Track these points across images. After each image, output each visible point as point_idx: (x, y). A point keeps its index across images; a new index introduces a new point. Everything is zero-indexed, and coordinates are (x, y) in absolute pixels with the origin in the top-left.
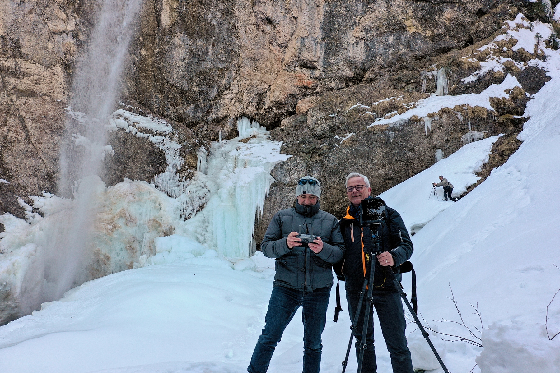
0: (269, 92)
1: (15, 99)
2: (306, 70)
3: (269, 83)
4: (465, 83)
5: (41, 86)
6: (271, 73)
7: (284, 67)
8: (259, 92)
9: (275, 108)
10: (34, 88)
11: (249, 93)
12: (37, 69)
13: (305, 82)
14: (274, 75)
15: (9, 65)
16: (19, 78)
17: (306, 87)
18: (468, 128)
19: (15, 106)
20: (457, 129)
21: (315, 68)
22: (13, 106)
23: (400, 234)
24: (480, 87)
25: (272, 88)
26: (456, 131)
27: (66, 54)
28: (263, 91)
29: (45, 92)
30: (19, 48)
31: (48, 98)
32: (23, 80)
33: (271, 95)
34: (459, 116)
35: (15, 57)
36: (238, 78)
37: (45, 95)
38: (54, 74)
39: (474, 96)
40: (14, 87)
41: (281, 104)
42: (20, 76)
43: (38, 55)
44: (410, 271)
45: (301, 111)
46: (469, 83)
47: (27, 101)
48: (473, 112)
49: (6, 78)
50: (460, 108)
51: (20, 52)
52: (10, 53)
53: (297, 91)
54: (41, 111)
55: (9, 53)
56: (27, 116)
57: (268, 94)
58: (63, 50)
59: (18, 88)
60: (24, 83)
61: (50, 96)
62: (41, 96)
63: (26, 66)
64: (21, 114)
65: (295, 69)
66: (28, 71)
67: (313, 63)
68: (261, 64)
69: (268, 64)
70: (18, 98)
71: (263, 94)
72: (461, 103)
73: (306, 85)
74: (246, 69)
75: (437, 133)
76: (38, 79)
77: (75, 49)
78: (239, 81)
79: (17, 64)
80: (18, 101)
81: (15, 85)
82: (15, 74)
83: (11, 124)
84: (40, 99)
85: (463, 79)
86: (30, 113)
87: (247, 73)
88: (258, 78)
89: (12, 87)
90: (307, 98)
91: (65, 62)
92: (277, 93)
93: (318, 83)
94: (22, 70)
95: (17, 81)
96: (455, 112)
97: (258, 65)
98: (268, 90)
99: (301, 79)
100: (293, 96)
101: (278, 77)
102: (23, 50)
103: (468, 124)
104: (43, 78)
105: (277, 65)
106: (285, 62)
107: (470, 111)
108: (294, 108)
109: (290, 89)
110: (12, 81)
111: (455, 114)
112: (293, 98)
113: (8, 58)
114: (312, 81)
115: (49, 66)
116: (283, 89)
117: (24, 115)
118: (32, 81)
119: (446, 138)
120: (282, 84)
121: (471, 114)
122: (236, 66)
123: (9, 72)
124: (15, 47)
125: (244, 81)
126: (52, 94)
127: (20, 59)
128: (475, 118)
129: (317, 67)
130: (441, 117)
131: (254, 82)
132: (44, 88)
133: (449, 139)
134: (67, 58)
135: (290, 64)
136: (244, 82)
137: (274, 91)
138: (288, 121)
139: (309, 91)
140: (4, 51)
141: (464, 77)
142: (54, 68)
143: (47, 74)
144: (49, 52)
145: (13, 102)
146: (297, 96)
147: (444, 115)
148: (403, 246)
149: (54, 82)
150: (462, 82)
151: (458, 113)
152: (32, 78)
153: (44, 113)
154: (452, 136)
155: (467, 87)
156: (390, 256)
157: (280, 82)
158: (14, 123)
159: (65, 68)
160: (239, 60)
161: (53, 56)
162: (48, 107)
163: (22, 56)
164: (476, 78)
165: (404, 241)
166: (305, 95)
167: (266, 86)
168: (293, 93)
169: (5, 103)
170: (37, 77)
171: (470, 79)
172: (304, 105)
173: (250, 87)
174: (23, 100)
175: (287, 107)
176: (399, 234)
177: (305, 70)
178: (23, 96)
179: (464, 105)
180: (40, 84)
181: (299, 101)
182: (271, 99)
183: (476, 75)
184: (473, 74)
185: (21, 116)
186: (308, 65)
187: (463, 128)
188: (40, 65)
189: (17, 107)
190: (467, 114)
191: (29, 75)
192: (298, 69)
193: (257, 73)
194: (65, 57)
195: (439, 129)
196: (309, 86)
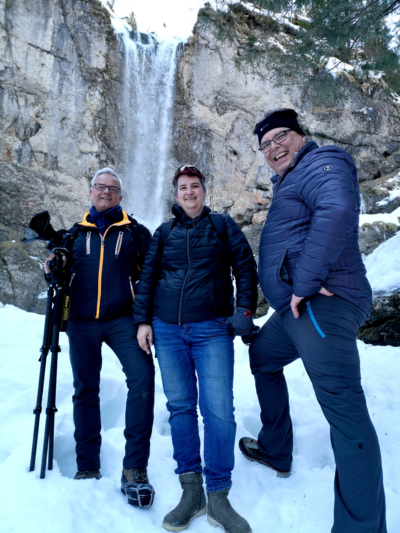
0: (233, 207)
1: (55, 202)
2: (261, 191)
3: (233, 200)
4: (379, 205)
5: (72, 193)
6: (235, 192)
7: (245, 188)
8: (226, 206)
9: (237, 219)
10: (68, 194)
11: (218, 206)
12: (69, 180)
13: (260, 201)
14: (237, 193)
15: (49, 175)
16: (56, 186)
17: (260, 204)
18: (383, 238)
20: (376, 239)
21: (267, 190)
22: (54, 208)
24: (390, 209)
25: (235, 203)
26: (375, 241)
27: (90, 169)
28: (229, 205)
29: (75, 198)
30: (57, 162)
31: (78, 203)
32: (59, 188)
33: (235, 208)
34: (377, 229)
35: (53, 169)
36: (211, 195)
37: (76, 200)
38: (82, 184)
39: (386, 215)
40: (53, 193)
41: (241, 216)
42: (57, 184)
43: (70, 169)
45: (258, 222)
46: (382, 206)
47: (64, 204)
48: (387, 227)
49: (47, 186)
50: (377, 224)
51: (57, 166)
52: (50, 166)
53: (254, 207)
54: (74, 213)
55: (49, 166)
56: (65, 216)
58: (89, 166)
59: (56, 193)
60: (60, 190)
61: (79, 201)
62: (73, 201)
63: (61, 177)
64: (60, 214)
65: (252, 190)
66: (63, 181)
67: (266, 186)
68: (228, 185)
69: (233, 185)
70: (58, 201)
71: (227, 208)
72: (377, 220)
74: (218, 188)
76: (70, 188)
77: (98, 166)
78: (211, 197)
79: (55, 175)
80: (58, 204)
81: (54, 191)
82: (53, 182)
83: (53, 221)
84: (73, 203)
86: (67, 213)
87: (218, 191)
88: (226, 196)
90: (261, 212)
91: (89, 176)
92: (239, 207)
94: (59, 180)
95: (55, 188)
97: (226, 185)
98: (232, 205)
99: (257, 198)
100: (250, 210)
101: (241, 196)
102: (59, 165)
103: (383, 236)
104: (74, 187)
105: (240, 186)
106: (245, 184)
107: (385, 226)
108: (251, 219)
109: (249, 205)
110: (52, 188)
111: (374, 228)
112: (250, 211)
113: (49, 170)
114: (264, 199)
115: (77, 178)
116: (244, 205)
117: (62, 215)
118: (66, 189)
119: (367, 245)
120: (243, 201)
121: (385, 229)
122: (210, 185)
123: (48, 181)
124: (54, 162)
125: (216, 197)
127: (57, 172)
128: (389, 231)
129: (269, 189)
130: (364, 230)
131: (223, 198)
132: (74, 195)
133: (369, 246)
134: (91, 173)
135: (249, 186)
136: (215, 198)
137: (237, 205)
138: (247, 229)
139: (262, 207)
140: (45, 164)
141: (378, 201)
142: (81, 180)
143: (76, 184)
144: (78, 167)
145: (54, 204)
146: (253, 211)
147: (366, 229)
149: (82, 191)
150: (377, 204)
151: (376, 227)
152: (66, 186)
153: (76, 214)
154: (372, 244)
155: (381, 209)
157: (242, 199)
158: (56, 221)
159: (89, 180)
160: (212, 181)
161: (81, 170)
162: (79, 210)
163: (58, 168)
164: (387, 202)
166: (259, 210)
167: (231, 202)
168: (251, 208)
169: (48, 205)
170: (70, 186)
171: (382, 203)
172: (259, 218)
173: (219, 202)
174: (61, 203)
175: (245, 219)
178: (61, 200)
179: (380, 222)
180: (71, 191)
181: (255, 214)
182: (235, 212)
183: (387, 200)
184: (384, 199)
185: (60, 216)
186: (262, 187)
187: (380, 238)
188: (71, 177)
189: (57, 208)
190: (383, 228)
191: (64, 184)
192: (255, 190)
193: (225, 192)
195: (363, 238)
196: (263, 203)
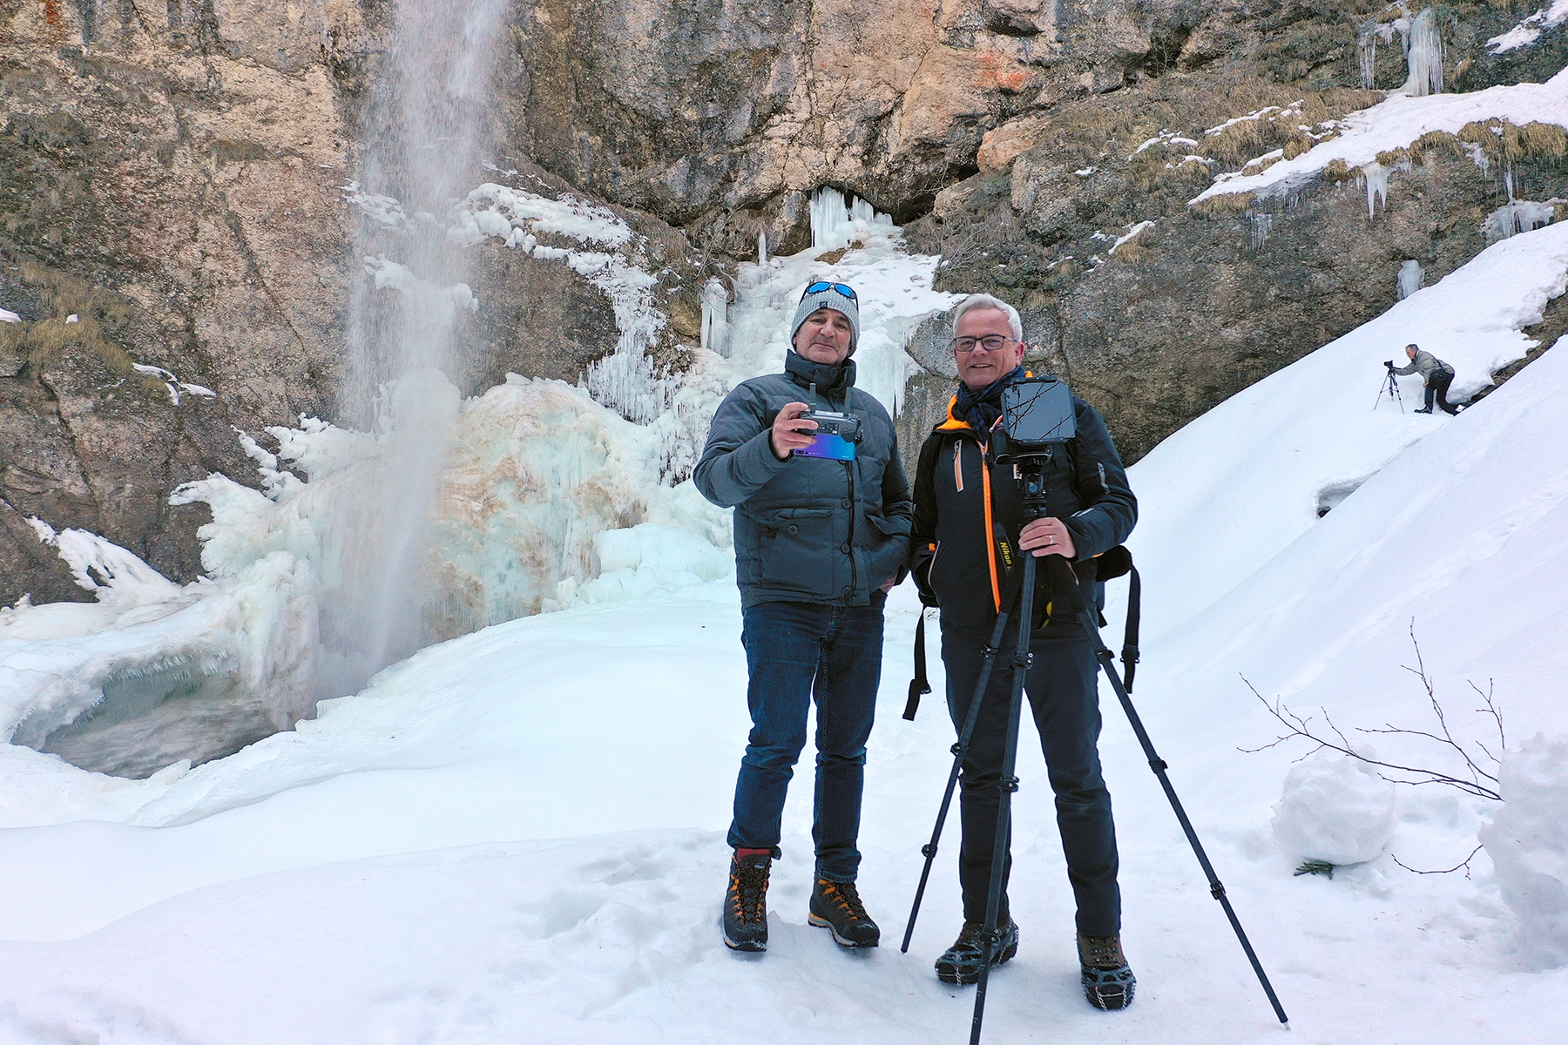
0: (897, 113)
1: (213, 168)
2: (1007, 39)
3: (898, 86)
4: (1499, 50)
5: (276, 128)
6: (904, 56)
7: (942, 35)
8: (870, 114)
9: (918, 160)
10: (260, 134)
11: (841, 118)
12: (264, 82)
13: (1004, 78)
14: (911, 59)
15: (190, 74)
16: (219, 109)
17: (1007, 93)
18: (1504, 192)
19: (215, 187)
20: (1470, 197)
21: (1032, 32)
22: (210, 188)
23: (1102, 474)
24: (1546, 61)
25: (907, 98)
26: (1466, 203)
27: (334, 34)
28: (882, 109)
29: (287, 144)
30: (214, 25)
31: (296, 161)
32: (228, 115)
33: (904, 120)
34: (1478, 156)
35: (204, 52)
36: (810, 76)
37: (290, 152)
38: (309, 94)
39: (1525, 90)
40: (210, 135)
41: (934, 146)
42: (223, 104)
43: (263, 40)
45: (995, 163)
46: (1511, 52)
47: (244, 173)
48: (1521, 141)
49: (188, 112)
50: (1480, 131)
51: (216, 36)
52: (192, 40)
53: (981, 105)
54: (281, 199)
55: (189, 40)
56: (246, 212)
57: (895, 118)
58: (328, 24)
59: (218, 136)
60: (233, 123)
61: (301, 155)
62: (280, 157)
63: (234, 74)
64: (231, 208)
65: (972, 40)
66: (240, 88)
67: (1027, 16)
68: (874, 29)
69: (894, 28)
70: (221, 164)
71: (879, 118)
72: (1484, 114)
73: (1006, 85)
74: (832, 46)
75: (1407, 211)
76: (268, 111)
77: (359, 17)
78: (811, 84)
79: (212, 72)
80: (221, 174)
81: (211, 128)
82: (208, 98)
83: (208, 236)
84: (276, 165)
85: (1492, 41)
86: (254, 203)
87: (833, 59)
88: (866, 72)
89: (202, 134)
90: (1010, 125)
91: (334, 59)
92: (922, 113)
93: (1042, 77)
94: (225, 87)
95: (215, 118)
96: (1465, 145)
97: (866, 32)
98: (895, 105)
99: (991, 68)
100: (969, 120)
101: (925, 66)
102: (223, 31)
103: (1503, 181)
104: (280, 106)
105: (920, 30)
106: (943, 19)
107: (1511, 140)
108: (974, 154)
109: (961, 101)
110: (203, 119)
111: (1465, 151)
112: (967, 125)
113: (188, 55)
114: (1023, 71)
115: (292, 71)
116: (939, 102)
117: (239, 210)
118: (252, 115)
119: (1433, 225)
120: (936, 87)
121: (1514, 149)
122: (803, 39)
123: (193, 95)
124: (203, 22)
125: (827, 84)
126: (306, 150)
127: (218, 57)
128: (1529, 158)
129: (1040, 27)
130: (1418, 161)
131: (855, 84)
132: (284, 134)
133: (1443, 227)
134: (339, 46)
135: (960, 25)
136: (825, 87)
137: (913, 107)
138: (954, 195)
139: (1016, 102)
140: (176, 37)
141: (1497, 34)
142: (307, 77)
143: (290, 94)
144: (290, 31)
145: (208, 176)
146: (982, 121)
147: (1430, 157)
148: (1107, 505)
149: (309, 116)
150: (1490, 48)
151: (1475, 146)
152: (251, 107)
153: (290, 203)
154: (1454, 219)
155: (1503, 65)
157: (930, 80)
158: (216, 234)
159: (336, 74)
160: (809, 21)
161: (304, 41)
162: (299, 186)
163: (222, 47)
164: (1535, 34)
166: (1004, 116)
167: (889, 94)
168: (969, 111)
169: (189, 180)
170: (265, 103)
171: (1516, 38)
172: (1000, 146)
173: (843, 99)
174: (233, 169)
175: (951, 155)
177: (1003, 41)
178: (232, 158)
179: (1494, 121)
180: (273, 122)
181: (988, 134)
182: (906, 132)
183: (1535, 25)
184: (1526, 22)
185: (232, 215)
186: (1013, 23)
187: (1489, 193)
188: (270, 71)
189: (221, 190)
190: (1503, 148)
191: (245, 100)
192: (982, 39)
193: (863, 58)
194: (335, 44)
195: (1413, 197)
196: (1017, 88)
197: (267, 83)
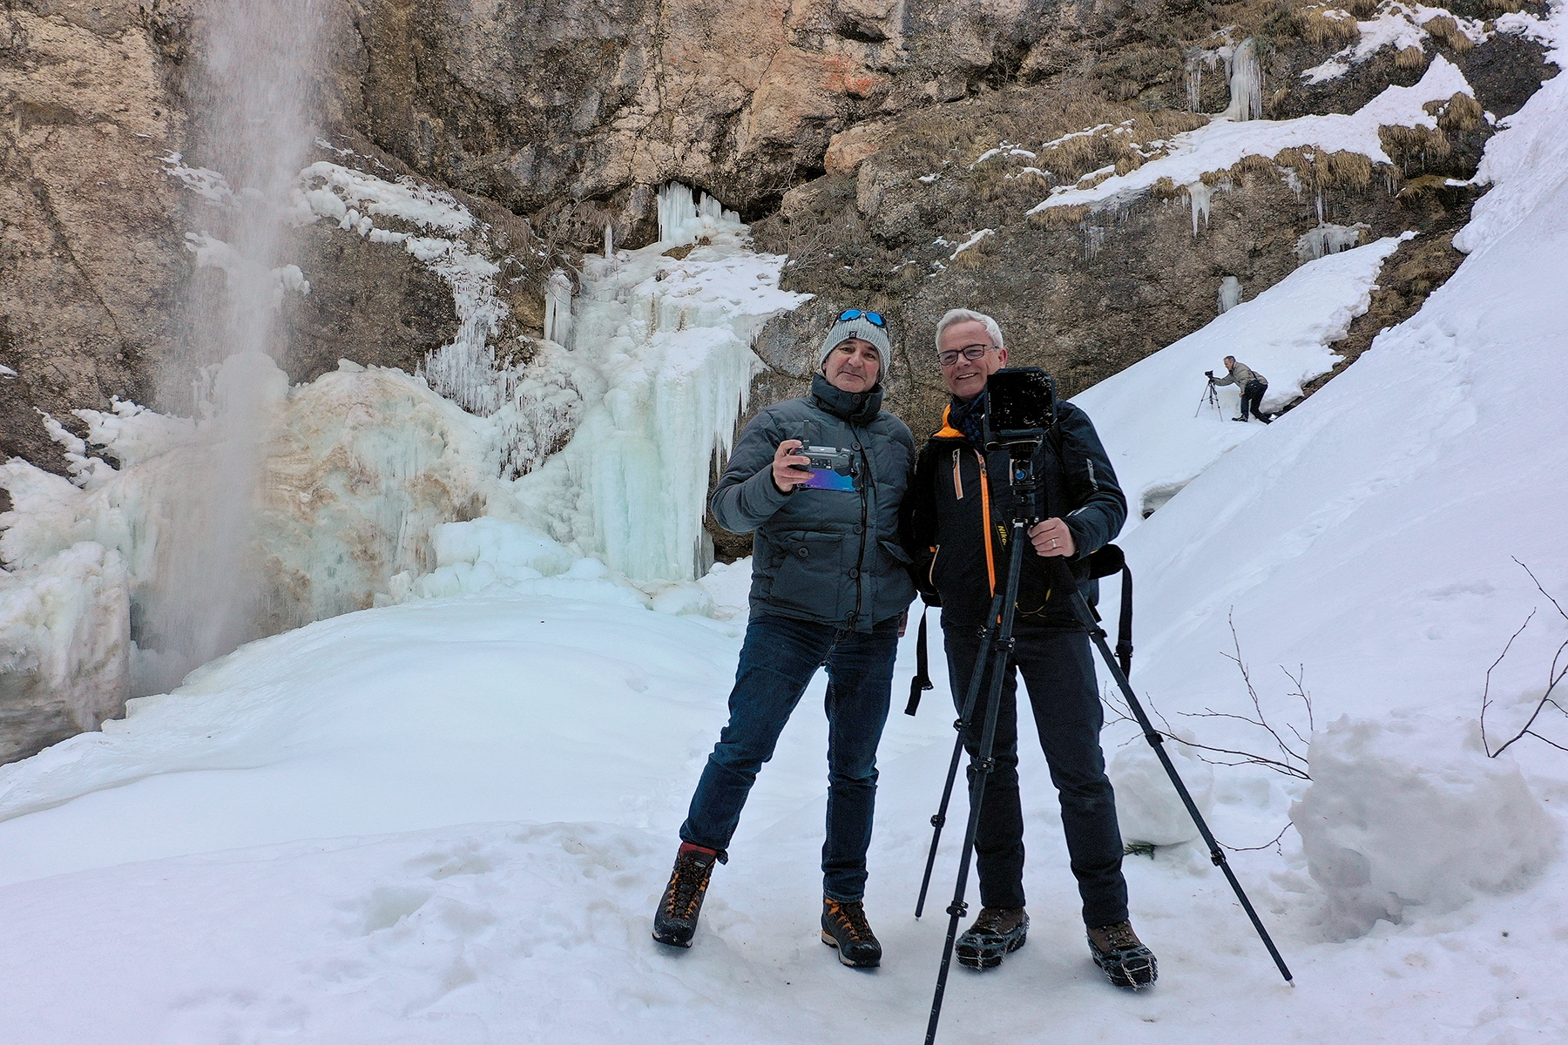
0: (746, 111)
1: (16, 131)
2: (855, 43)
3: (747, 84)
4: (1313, 82)
5: (89, 92)
6: (754, 55)
7: (792, 36)
8: (719, 110)
9: (766, 159)
10: (70, 97)
11: (690, 113)
12: (77, 42)
13: (852, 82)
14: (760, 58)
16: (25, 69)
17: (855, 97)
18: (1314, 215)
19: (18, 151)
20: (1284, 219)
21: (879, 39)
23: (1091, 470)
24: (1354, 94)
25: (756, 97)
26: (1281, 225)
28: (731, 107)
29: (102, 110)
31: (110, 128)
32: (35, 76)
33: (753, 118)
34: (1292, 180)
35: (7, 5)
36: (659, 69)
37: (104, 118)
38: (126, 57)
39: (1335, 119)
40: (13, 96)
41: (782, 145)
42: (29, 63)
44: (1118, 571)
45: (842, 166)
46: (1323, 84)
47: (52, 138)
48: (1330, 168)
50: (1294, 157)
53: (828, 108)
54: (93, 168)
56: (54, 181)
57: (744, 115)
59: (23, 97)
60: (41, 85)
61: (117, 123)
62: (92, 123)
63: (42, 32)
64: (36, 175)
65: (822, 42)
66: (49, 47)
67: (875, 22)
68: (724, 26)
69: (743, 26)
70: (25, 127)
71: (729, 116)
72: (1298, 141)
73: (853, 89)
74: (682, 41)
75: (1227, 229)
76: (79, 73)
78: (660, 78)
79: (16, 28)
80: (25, 138)
81: (16, 88)
82: (12, 56)
83: (9, 203)
84: (89, 131)
85: (1306, 72)
86: (63, 171)
87: (683, 53)
88: (715, 69)
89: (5, 94)
90: (857, 129)
91: (154, 22)
92: (771, 112)
93: (888, 84)
94: (32, 45)
95: (20, 78)
96: (1281, 169)
97: (716, 28)
98: (744, 104)
99: (839, 72)
100: (817, 122)
101: (773, 67)
103: (1314, 205)
104: (93, 68)
105: (770, 30)
106: (793, 21)
107: (1322, 166)
108: (821, 157)
109: (809, 103)
110: (6, 78)
111: (1280, 175)
112: (815, 126)
114: (870, 76)
115: (108, 33)
116: (788, 102)
117: (45, 177)
118: (62, 77)
119: (1251, 244)
120: (784, 87)
121: (1324, 175)
122: (652, 31)
125: (676, 78)
126: (123, 118)
127: (24, 13)
128: (1337, 184)
129: (887, 34)
130: (1238, 183)
131: (705, 80)
132: (98, 99)
133: (1259, 246)
134: (161, 9)
135: (809, 27)
136: (674, 81)
137: (762, 107)
138: (801, 195)
139: (863, 107)
141: (1311, 66)
142: (124, 39)
143: (105, 57)
145: (11, 139)
146: (829, 123)
147: (1249, 178)
148: (1099, 503)
149: (126, 81)
150: (1305, 79)
151: (1289, 171)
152: (61, 68)
153: (104, 173)
154: (1270, 239)
155: (1316, 96)
156: (1063, 531)
157: (778, 80)
158: (20, 203)
159: (157, 39)
160: (659, 14)
161: (121, 2)
162: (114, 155)
163: (29, 2)
164: (1345, 68)
165: (1103, 488)
166: (851, 120)
167: (738, 92)
168: (817, 114)
170: (77, 65)
171: (1327, 71)
172: (847, 149)
173: (692, 95)
174: (40, 134)
175: (799, 155)
176: (1088, 471)
177: (851, 45)
178: (38, 121)
179: (1306, 148)
180: (85, 85)
181: (835, 137)
182: (754, 131)
183: (1344, 59)
184: (1336, 56)
185: (37, 182)
186: (861, 29)
187: (1302, 216)
188: (82, 31)
189: (25, 155)
190: (1314, 173)
191: (54, 61)
192: (831, 42)
193: (713, 54)
195: (1233, 217)
196: (863, 93)
197: (80, 44)
